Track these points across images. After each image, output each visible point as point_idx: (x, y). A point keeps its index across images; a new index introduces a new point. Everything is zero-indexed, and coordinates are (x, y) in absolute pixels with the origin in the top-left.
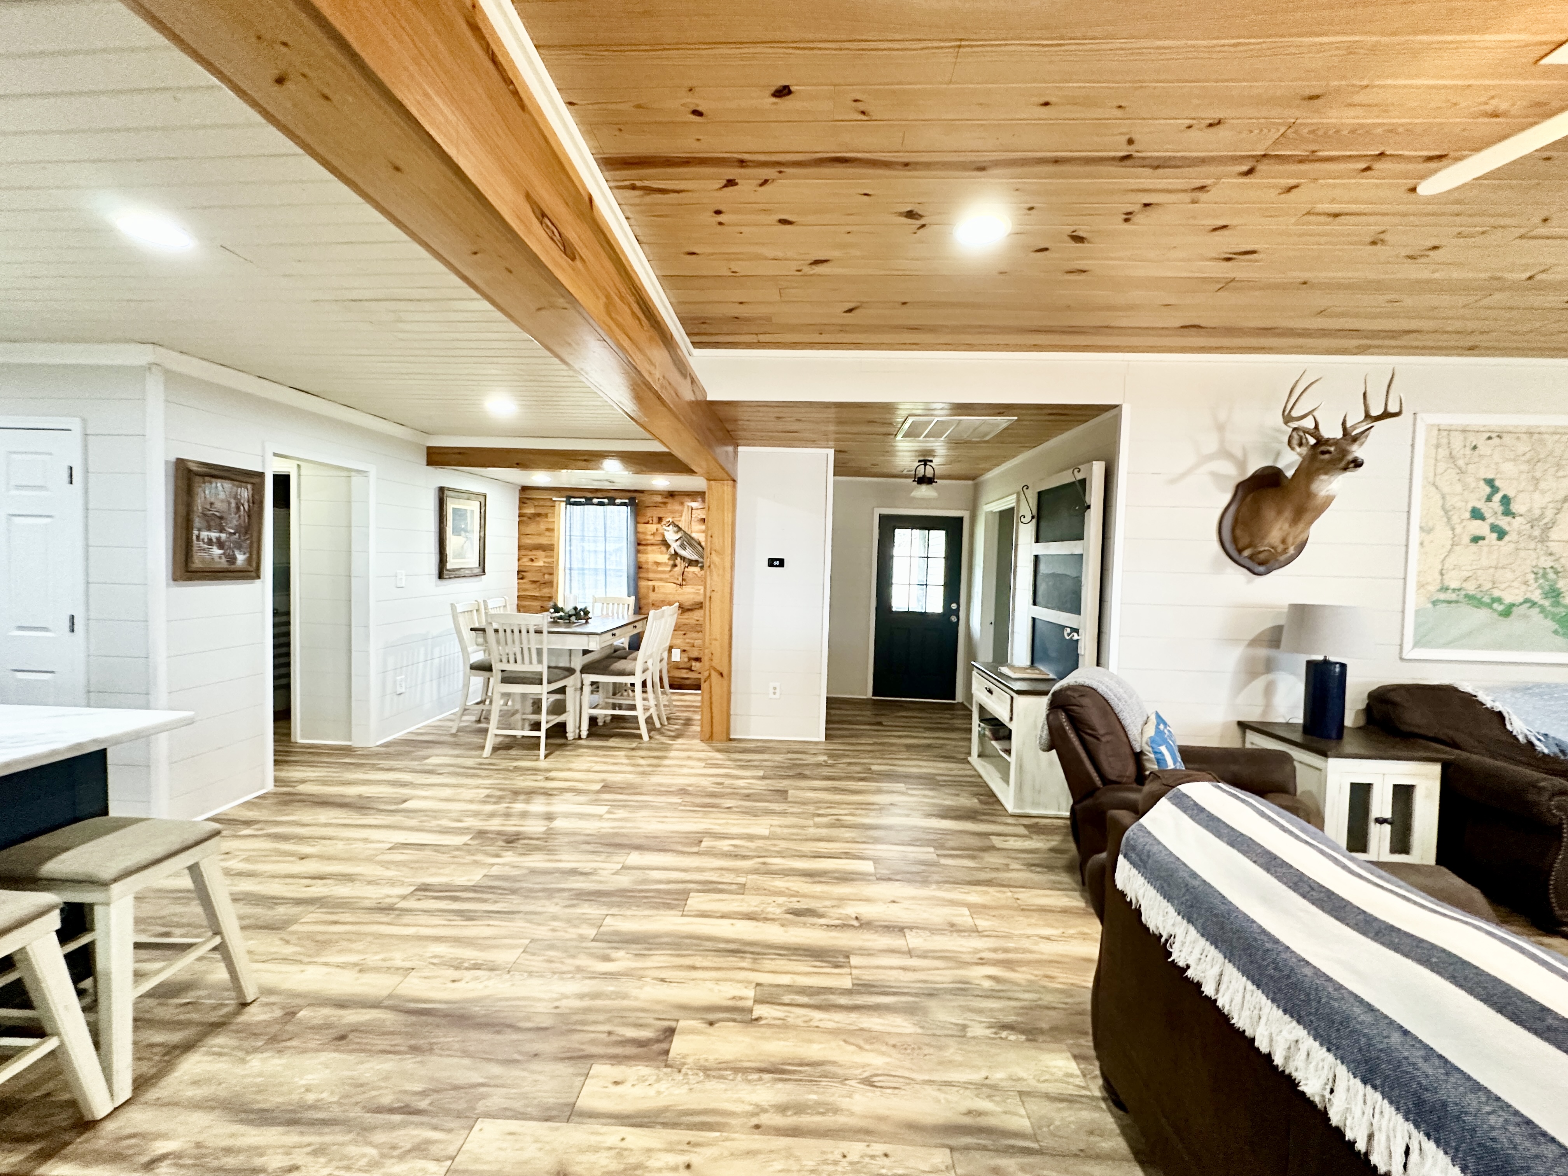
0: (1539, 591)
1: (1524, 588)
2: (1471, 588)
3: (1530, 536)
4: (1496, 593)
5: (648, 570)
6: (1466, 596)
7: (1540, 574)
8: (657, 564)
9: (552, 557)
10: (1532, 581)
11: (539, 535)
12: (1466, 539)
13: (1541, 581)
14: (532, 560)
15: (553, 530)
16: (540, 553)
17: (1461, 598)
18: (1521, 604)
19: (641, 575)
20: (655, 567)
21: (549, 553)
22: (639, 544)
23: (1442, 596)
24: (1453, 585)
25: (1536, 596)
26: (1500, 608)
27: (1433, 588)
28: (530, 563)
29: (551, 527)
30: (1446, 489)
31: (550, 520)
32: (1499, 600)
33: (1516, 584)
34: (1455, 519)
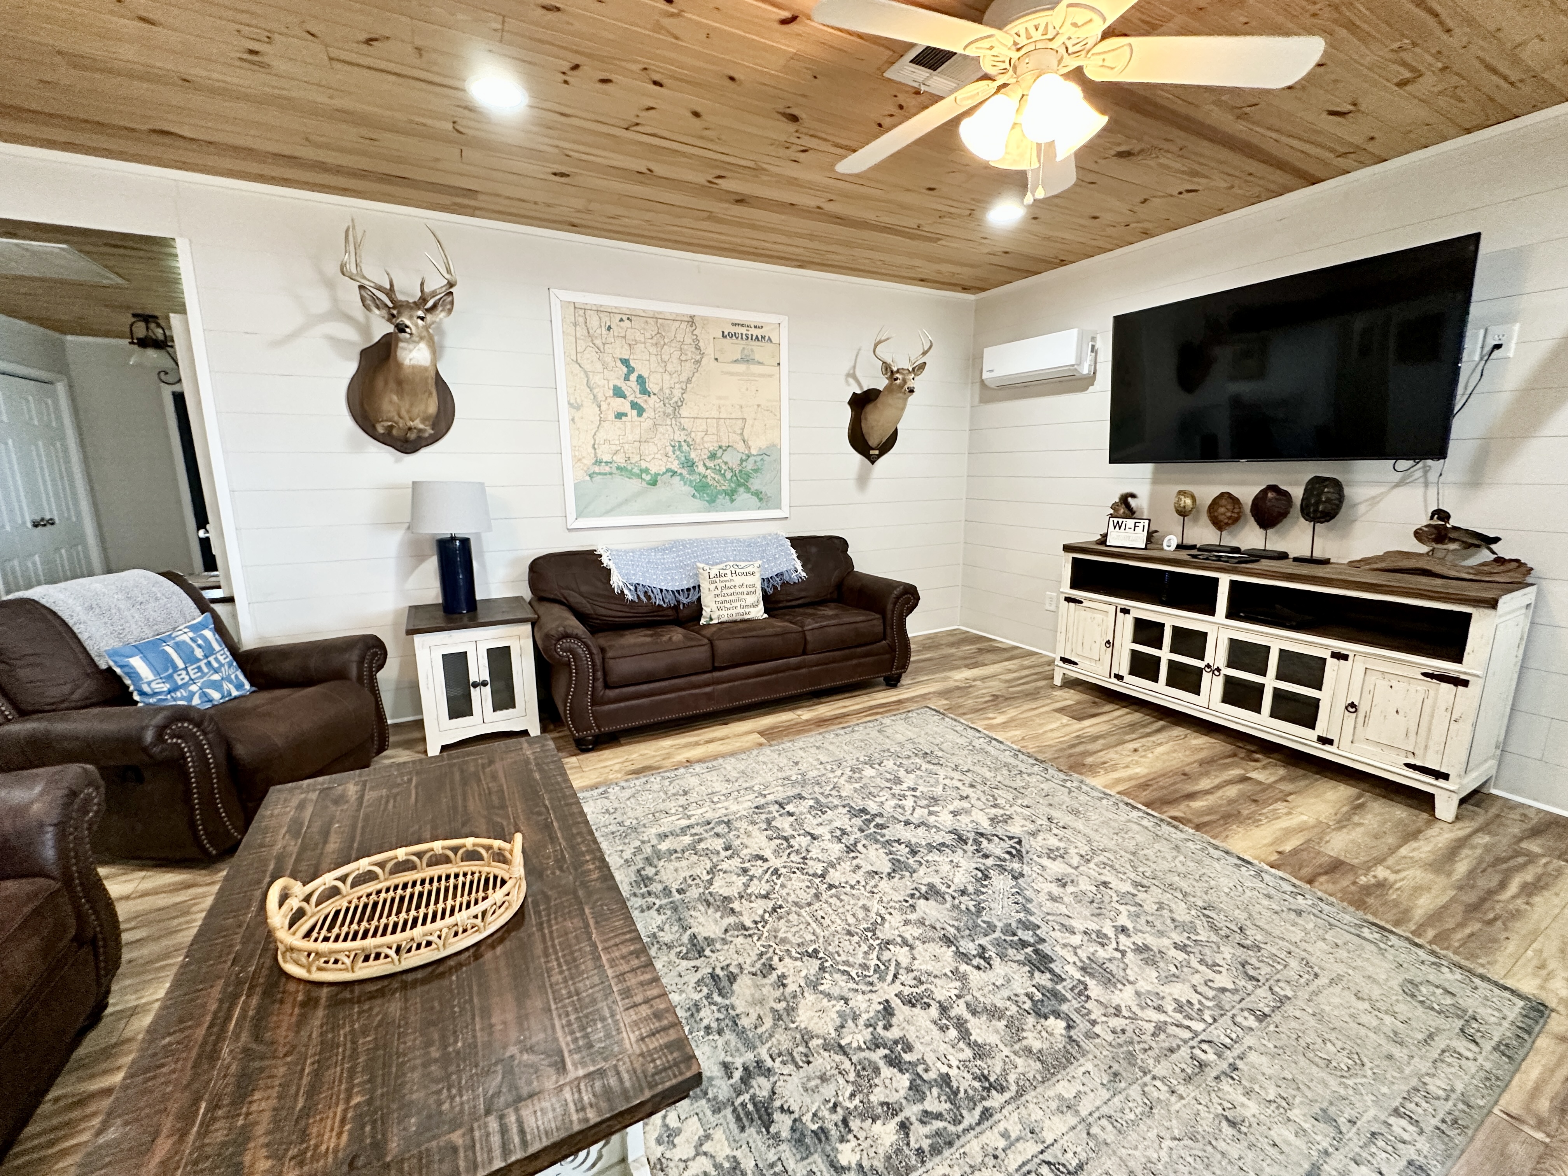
0: (677, 462)
1: (665, 459)
2: (620, 459)
3: (664, 413)
4: (644, 465)
6: (618, 468)
7: (677, 447)
10: (671, 453)
12: (611, 416)
13: (678, 453)
17: (614, 470)
18: (664, 474)
23: (597, 469)
24: (606, 458)
25: (675, 466)
26: (648, 478)
27: (589, 461)
30: (588, 367)
32: (647, 471)
33: (658, 456)
34: (600, 397)
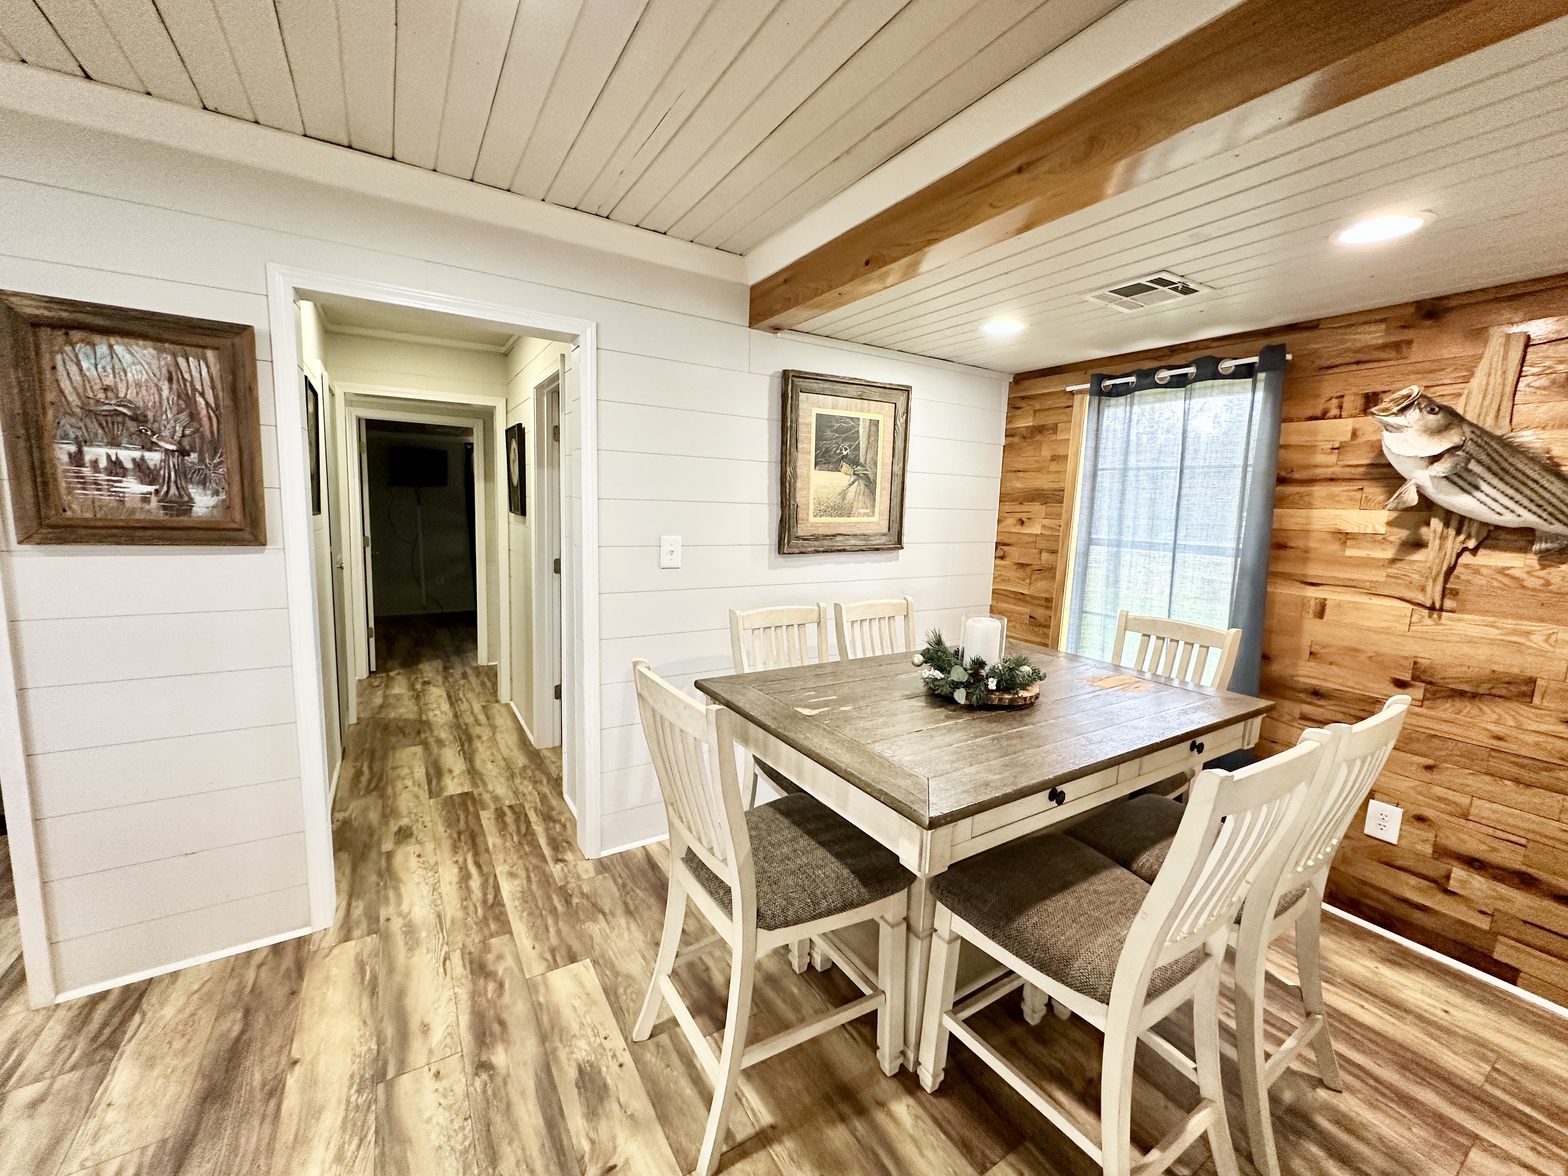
5: (1305, 555)
8: (1344, 537)
9: (1059, 516)
11: (1038, 470)
14: (1022, 523)
15: (1066, 457)
16: (1037, 508)
19: (1281, 568)
20: (1335, 547)
21: (1054, 508)
22: (1282, 481)
28: (1018, 529)
29: (1061, 452)
31: (1061, 436)
